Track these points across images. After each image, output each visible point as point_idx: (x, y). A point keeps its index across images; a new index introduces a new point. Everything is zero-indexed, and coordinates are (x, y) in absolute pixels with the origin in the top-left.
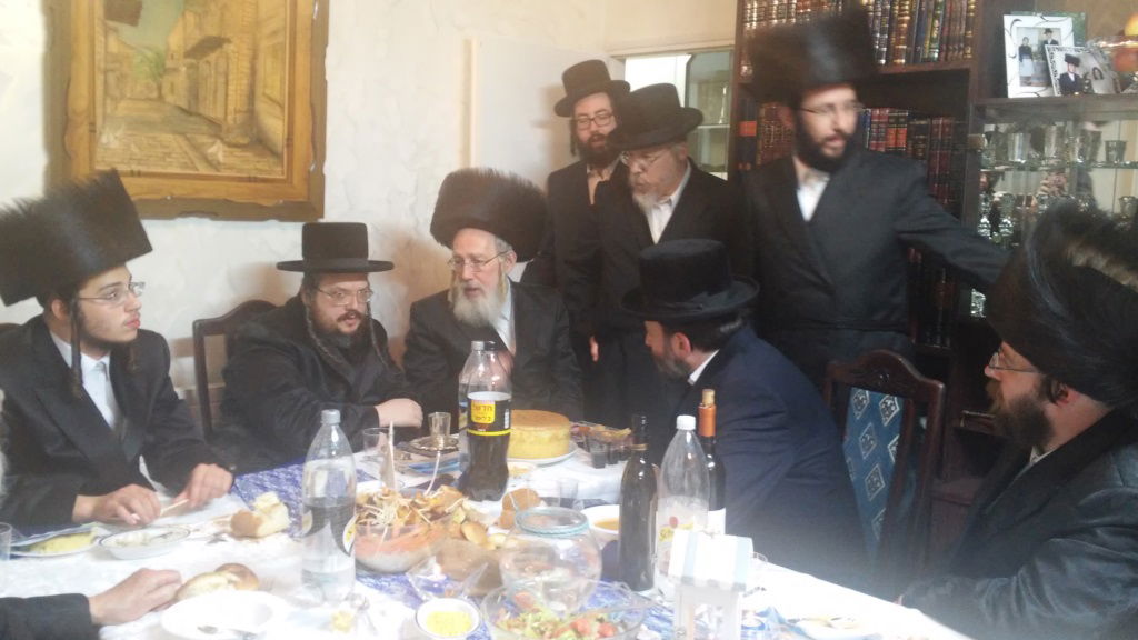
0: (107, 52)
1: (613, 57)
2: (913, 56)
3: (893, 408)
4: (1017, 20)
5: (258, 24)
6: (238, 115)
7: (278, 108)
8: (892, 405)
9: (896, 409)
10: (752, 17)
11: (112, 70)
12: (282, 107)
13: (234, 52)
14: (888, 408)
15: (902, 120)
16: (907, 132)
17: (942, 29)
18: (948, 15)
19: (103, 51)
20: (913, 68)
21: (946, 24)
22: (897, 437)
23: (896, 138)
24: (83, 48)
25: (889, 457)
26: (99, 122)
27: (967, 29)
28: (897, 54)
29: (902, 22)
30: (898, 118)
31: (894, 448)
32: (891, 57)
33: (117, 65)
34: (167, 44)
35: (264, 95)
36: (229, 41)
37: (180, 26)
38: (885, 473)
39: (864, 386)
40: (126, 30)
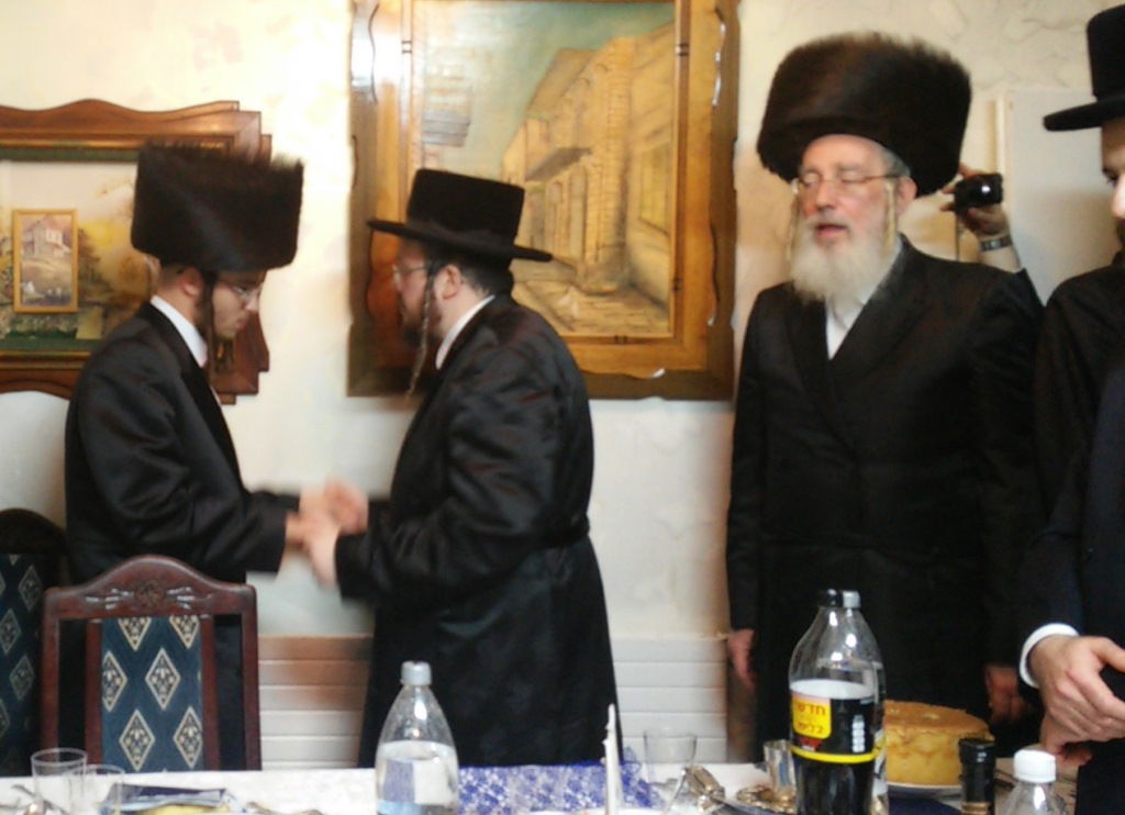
5: (631, 123)
6: (600, 252)
7: (660, 236)
13: (595, 166)
34: (502, 165)
35: (640, 219)
36: (589, 151)
37: (521, 136)
40: (449, 154)
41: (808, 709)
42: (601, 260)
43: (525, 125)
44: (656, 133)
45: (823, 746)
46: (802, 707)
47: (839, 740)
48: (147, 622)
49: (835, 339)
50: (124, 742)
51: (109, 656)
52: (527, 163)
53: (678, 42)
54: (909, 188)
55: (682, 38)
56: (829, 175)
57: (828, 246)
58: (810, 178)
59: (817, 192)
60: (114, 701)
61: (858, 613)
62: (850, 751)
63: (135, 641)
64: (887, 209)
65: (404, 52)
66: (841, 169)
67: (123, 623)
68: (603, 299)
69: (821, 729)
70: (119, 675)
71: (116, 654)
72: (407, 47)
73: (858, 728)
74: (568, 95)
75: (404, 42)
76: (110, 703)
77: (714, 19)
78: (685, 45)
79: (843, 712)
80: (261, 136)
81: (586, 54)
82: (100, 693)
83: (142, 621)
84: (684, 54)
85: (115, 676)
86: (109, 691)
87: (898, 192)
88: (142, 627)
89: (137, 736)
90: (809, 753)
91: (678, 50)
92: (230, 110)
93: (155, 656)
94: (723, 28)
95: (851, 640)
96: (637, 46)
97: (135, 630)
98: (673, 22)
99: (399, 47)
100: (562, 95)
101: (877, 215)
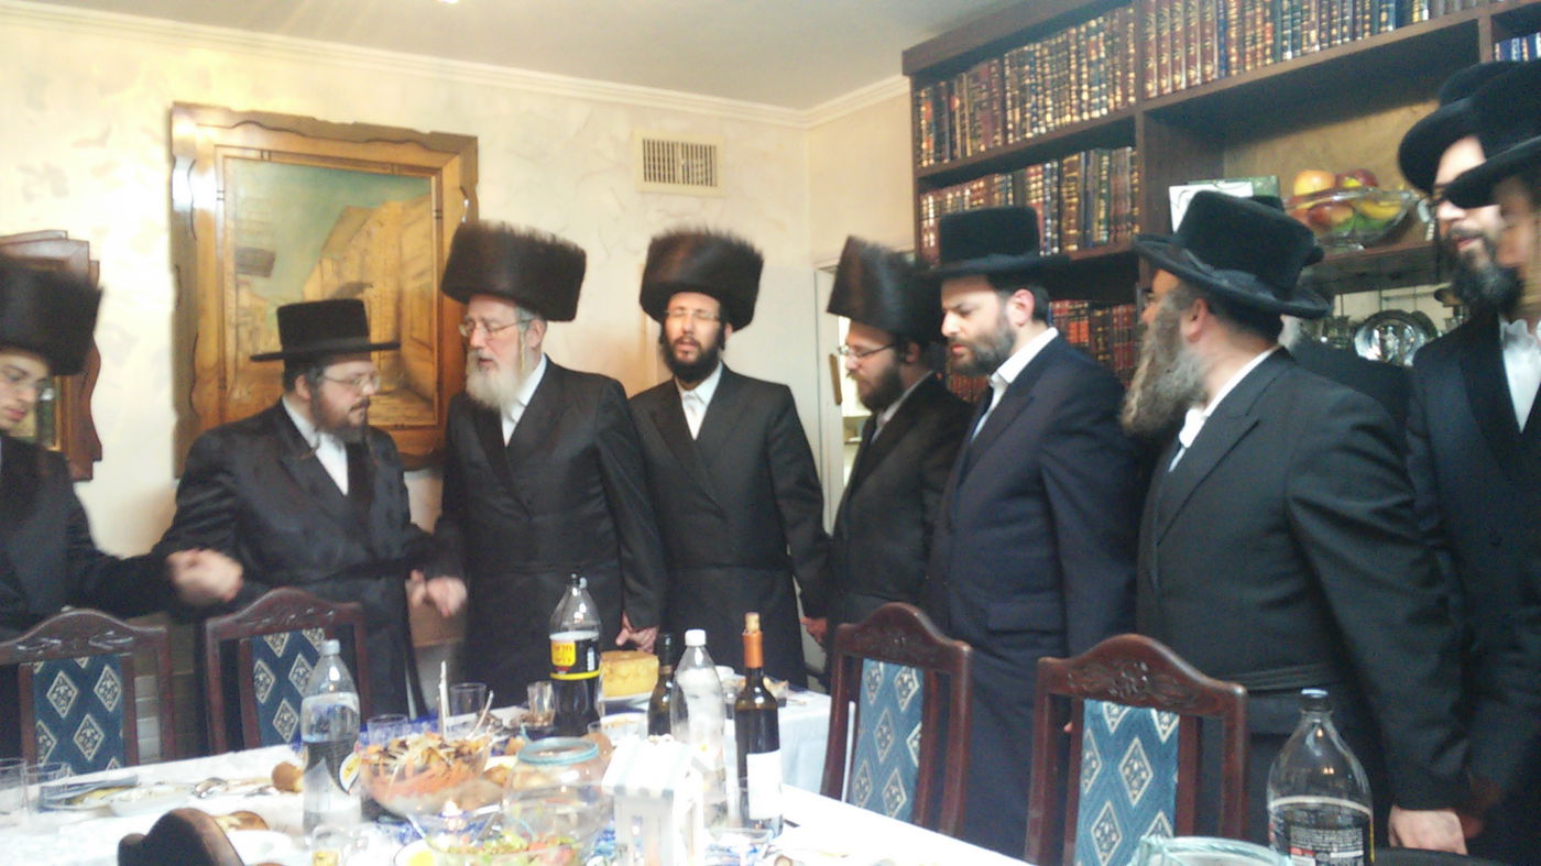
0: (237, 307)
1: (822, 269)
2: (1084, 240)
3: (910, 685)
4: (1184, 191)
5: (402, 266)
6: (382, 362)
7: (428, 352)
8: (911, 681)
9: (915, 687)
10: (928, 214)
11: (246, 324)
12: (431, 349)
13: (376, 296)
14: (905, 685)
15: (1082, 312)
16: (1090, 325)
17: (1108, 210)
18: (1113, 194)
19: (234, 306)
20: (1085, 254)
21: (1112, 203)
22: (918, 727)
23: (1079, 333)
24: (211, 305)
25: (909, 757)
26: (230, 377)
27: (1133, 206)
28: (1069, 239)
29: (1070, 205)
30: (1078, 310)
31: (916, 743)
32: (1064, 243)
33: (249, 319)
34: (303, 293)
35: (412, 338)
36: (372, 287)
37: (317, 274)
38: (906, 781)
39: (878, 656)
40: (259, 283)
41: (561, 650)
42: (382, 367)
43: (320, 262)
44: (420, 274)
45: (570, 670)
46: (558, 648)
47: (581, 665)
48: (286, 637)
50: (276, 723)
51: (260, 663)
53: (434, 208)
55: (437, 206)
60: (267, 695)
61: (585, 592)
62: (586, 671)
63: (279, 651)
65: (218, 199)
67: (268, 639)
68: (385, 397)
69: (569, 660)
70: (268, 676)
71: (266, 661)
72: (221, 196)
73: (591, 655)
74: (354, 242)
75: (219, 192)
76: (263, 697)
77: (460, 195)
78: (439, 211)
79: (582, 648)
80: (90, 262)
81: (366, 212)
82: (253, 691)
83: (282, 636)
84: (440, 217)
85: (264, 676)
86: (262, 689)
88: (283, 640)
89: (286, 718)
90: (562, 676)
91: (434, 214)
92: (60, 238)
93: (294, 659)
94: (466, 202)
95: (583, 608)
96: (404, 208)
97: (278, 643)
98: (430, 193)
99: (216, 195)
100: (350, 240)
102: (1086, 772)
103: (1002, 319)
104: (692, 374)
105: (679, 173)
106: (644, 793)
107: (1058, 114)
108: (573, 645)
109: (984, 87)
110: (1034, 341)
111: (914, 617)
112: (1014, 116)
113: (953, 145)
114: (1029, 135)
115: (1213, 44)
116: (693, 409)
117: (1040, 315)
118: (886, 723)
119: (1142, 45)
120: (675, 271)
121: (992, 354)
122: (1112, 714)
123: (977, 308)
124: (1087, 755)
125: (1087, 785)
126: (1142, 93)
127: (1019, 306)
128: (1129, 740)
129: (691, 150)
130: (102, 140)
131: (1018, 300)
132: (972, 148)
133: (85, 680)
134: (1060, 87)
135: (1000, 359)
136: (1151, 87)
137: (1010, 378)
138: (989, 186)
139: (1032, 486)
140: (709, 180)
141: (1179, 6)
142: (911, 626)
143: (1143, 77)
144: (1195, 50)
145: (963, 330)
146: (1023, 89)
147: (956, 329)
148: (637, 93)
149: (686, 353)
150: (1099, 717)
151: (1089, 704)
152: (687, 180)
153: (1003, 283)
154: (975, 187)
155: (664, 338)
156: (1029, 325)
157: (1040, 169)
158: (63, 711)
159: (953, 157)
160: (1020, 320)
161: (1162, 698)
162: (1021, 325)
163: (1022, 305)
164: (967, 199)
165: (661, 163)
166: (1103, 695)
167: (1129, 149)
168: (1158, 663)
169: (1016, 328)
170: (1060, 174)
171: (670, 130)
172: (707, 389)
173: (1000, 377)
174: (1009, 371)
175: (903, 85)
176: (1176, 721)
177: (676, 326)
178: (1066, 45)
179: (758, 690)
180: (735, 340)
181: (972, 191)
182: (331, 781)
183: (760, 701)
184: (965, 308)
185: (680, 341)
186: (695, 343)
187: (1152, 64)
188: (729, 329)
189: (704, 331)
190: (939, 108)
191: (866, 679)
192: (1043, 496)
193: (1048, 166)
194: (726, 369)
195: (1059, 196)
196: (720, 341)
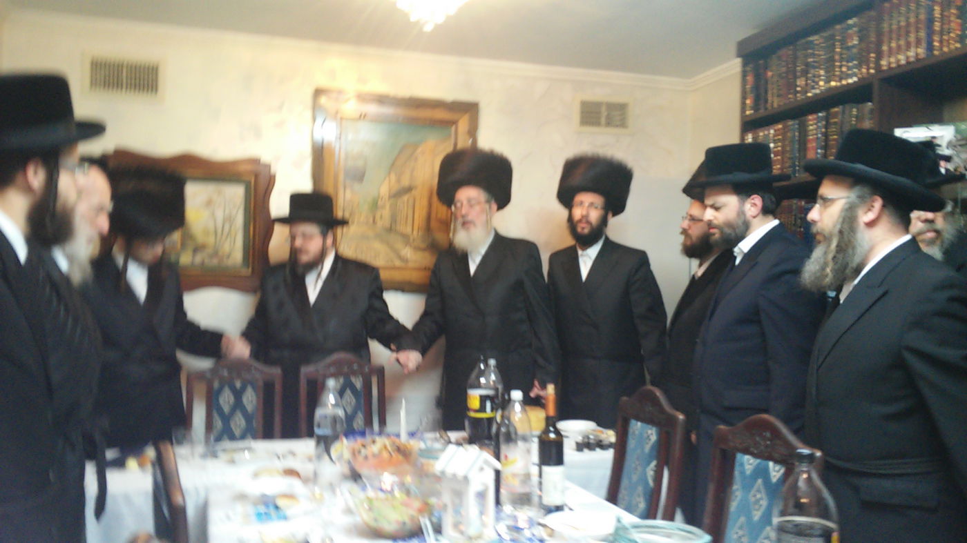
0: (345, 200)
3: (652, 437)
4: (906, 132)
8: (652, 434)
9: (654, 438)
13: (418, 194)
14: (649, 437)
19: (343, 199)
22: (654, 463)
25: (647, 480)
29: (833, 140)
31: (652, 473)
34: (379, 192)
36: (416, 188)
37: (387, 179)
38: (645, 494)
39: (638, 419)
40: (357, 186)
43: (389, 175)
49: (473, 268)
52: (390, 191)
53: (453, 142)
54: (495, 207)
55: (455, 140)
56: (465, 203)
57: (468, 229)
58: (459, 205)
59: (461, 211)
64: (487, 216)
66: (469, 200)
74: (408, 164)
77: (468, 136)
81: (416, 146)
87: (490, 208)
92: (255, 161)
94: (471, 139)
95: (493, 377)
96: (435, 144)
98: (450, 135)
100: (405, 163)
101: (483, 217)
102: (733, 497)
103: (741, 213)
104: (585, 241)
105: (603, 120)
106: (454, 475)
107: (828, 81)
108: (478, 398)
109: (784, 64)
110: (762, 227)
111: (655, 395)
112: (801, 82)
113: (766, 101)
114: (809, 95)
115: (922, 34)
116: (585, 263)
117: (767, 211)
118: (638, 459)
119: (880, 34)
120: (577, 179)
121: (733, 234)
122: (747, 463)
123: (725, 205)
124: (735, 487)
125: (734, 506)
126: (878, 67)
127: (753, 205)
128: (756, 480)
129: (612, 107)
130: (280, 108)
131: (753, 201)
132: (775, 102)
133: (238, 394)
134: (830, 65)
135: (741, 238)
136: (884, 63)
137: (746, 250)
138: (784, 128)
139: (752, 317)
140: (623, 124)
141: (913, 6)
142: (655, 402)
143: (879, 56)
144: (912, 38)
145: (716, 218)
146: (807, 65)
147: (711, 218)
148: (578, 73)
149: (583, 228)
150: (742, 465)
151: (739, 456)
152: (608, 124)
153: (743, 190)
154: (776, 128)
155: (570, 219)
156: (761, 216)
157: (815, 116)
158: (226, 409)
159: (766, 109)
160: (754, 214)
161: (776, 456)
162: (754, 217)
163: (755, 205)
164: (771, 136)
165: (592, 115)
166: (746, 451)
167: (870, 104)
168: (776, 433)
169: (751, 219)
170: (827, 119)
171: (598, 94)
172: (594, 251)
173: (740, 249)
174: (745, 246)
175: (736, 64)
176: (782, 471)
177: (578, 213)
178: (832, 37)
179: (551, 429)
180: (613, 221)
181: (775, 131)
182: (326, 457)
183: (552, 436)
184: (717, 205)
185: (580, 221)
186: (588, 222)
187: (885, 48)
188: (610, 215)
189: (595, 216)
190: (758, 77)
191: (631, 431)
192: (759, 322)
193: (820, 114)
194: (607, 239)
195: (826, 135)
196: (604, 222)
